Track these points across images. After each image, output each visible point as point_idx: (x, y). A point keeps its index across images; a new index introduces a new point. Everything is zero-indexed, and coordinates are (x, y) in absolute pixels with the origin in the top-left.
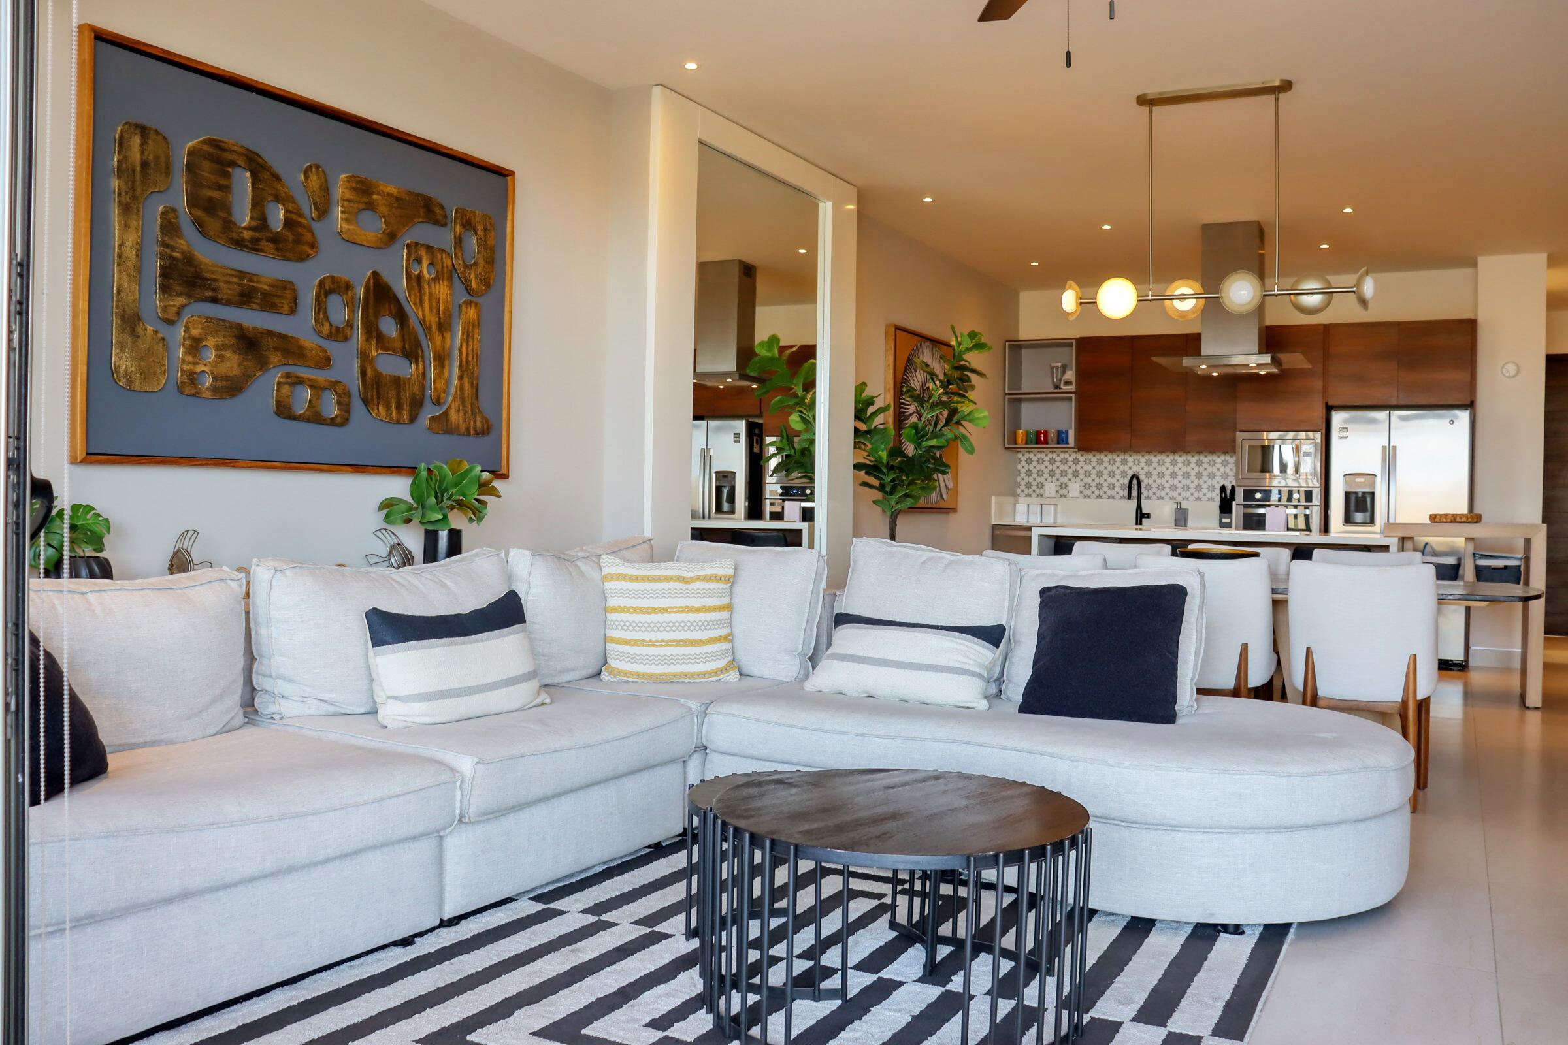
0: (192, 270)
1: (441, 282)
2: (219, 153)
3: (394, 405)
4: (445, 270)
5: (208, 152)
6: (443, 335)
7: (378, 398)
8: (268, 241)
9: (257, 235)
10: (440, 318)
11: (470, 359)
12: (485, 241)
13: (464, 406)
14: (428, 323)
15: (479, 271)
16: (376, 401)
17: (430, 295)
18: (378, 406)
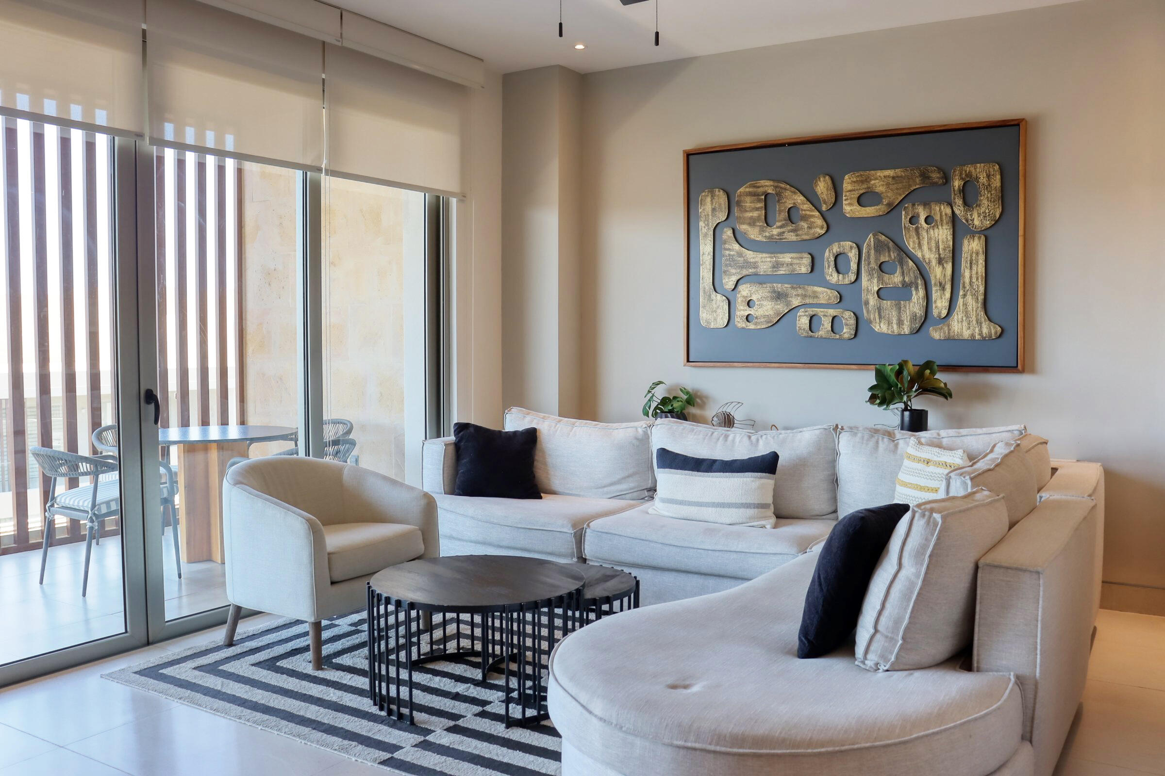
0: (742, 259)
1: (940, 227)
2: (755, 190)
3: (895, 321)
4: (944, 217)
5: (749, 192)
6: (943, 268)
7: (880, 317)
8: (789, 232)
9: (782, 230)
10: (939, 255)
11: (974, 280)
12: (989, 185)
13: (967, 317)
14: (927, 261)
15: (983, 210)
16: (878, 320)
17: (929, 239)
18: (880, 324)
